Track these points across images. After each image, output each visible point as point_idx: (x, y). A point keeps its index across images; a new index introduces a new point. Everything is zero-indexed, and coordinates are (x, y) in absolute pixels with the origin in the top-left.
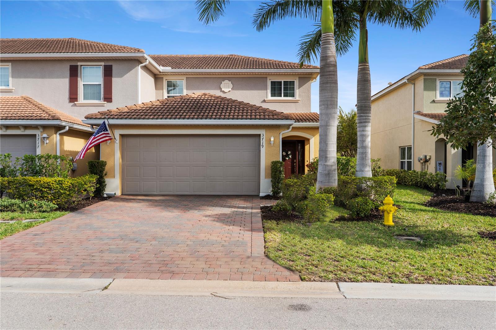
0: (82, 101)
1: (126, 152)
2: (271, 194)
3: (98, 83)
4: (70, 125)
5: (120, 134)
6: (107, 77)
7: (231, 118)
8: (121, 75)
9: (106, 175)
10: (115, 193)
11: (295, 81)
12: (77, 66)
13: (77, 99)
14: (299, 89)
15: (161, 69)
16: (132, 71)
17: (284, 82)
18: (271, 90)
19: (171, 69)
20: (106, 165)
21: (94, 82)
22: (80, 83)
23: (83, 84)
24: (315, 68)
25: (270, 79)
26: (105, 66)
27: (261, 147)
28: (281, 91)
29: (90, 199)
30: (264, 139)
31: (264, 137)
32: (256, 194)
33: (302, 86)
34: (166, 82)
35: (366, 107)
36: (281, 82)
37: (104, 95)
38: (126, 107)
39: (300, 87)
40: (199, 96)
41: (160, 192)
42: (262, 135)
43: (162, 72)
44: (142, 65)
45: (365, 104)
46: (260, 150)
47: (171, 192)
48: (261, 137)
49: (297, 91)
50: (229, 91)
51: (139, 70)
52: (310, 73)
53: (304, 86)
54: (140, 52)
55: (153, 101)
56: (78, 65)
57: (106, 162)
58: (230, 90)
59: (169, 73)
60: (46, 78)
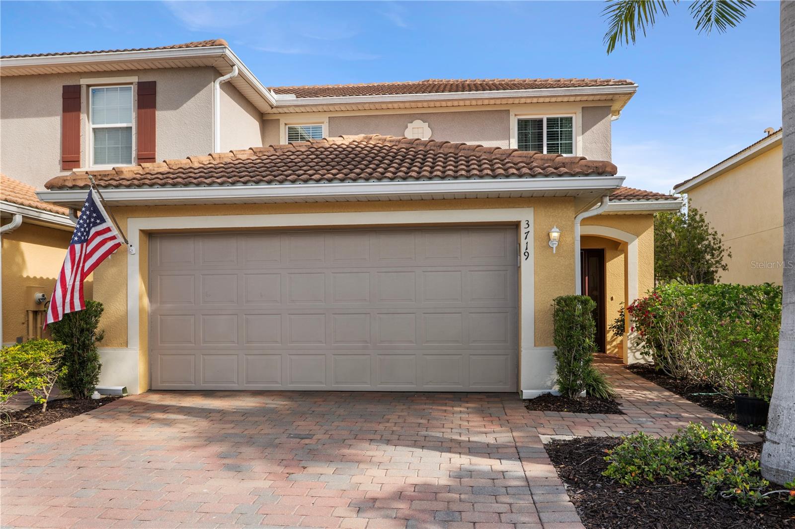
0: (89, 167)
1: (159, 277)
2: (555, 389)
3: (124, 125)
4: (26, 212)
5: (141, 231)
6: (143, 110)
7: (436, 176)
8: (175, 105)
9: (100, 339)
10: (124, 390)
11: (574, 116)
12: (79, 87)
13: (79, 161)
14: (583, 134)
15: (272, 98)
16: (201, 93)
17: (549, 120)
18: (519, 140)
19: (295, 99)
20: (103, 313)
21: (118, 123)
22: (85, 125)
23: (94, 129)
24: (622, 84)
25: (516, 115)
26: (139, 83)
27: (523, 257)
28: (541, 140)
29: (44, 410)
30: (531, 236)
31: (531, 229)
32: (508, 388)
33: (589, 129)
34: (285, 129)
36: (541, 121)
37: (138, 152)
38: (164, 161)
39: (585, 129)
40: (354, 141)
41: (248, 382)
42: (523, 225)
43: (277, 107)
44: (222, 78)
46: (520, 267)
47: (277, 382)
48: (523, 231)
49: (578, 140)
51: (217, 90)
52: (610, 97)
53: (595, 127)
54: (216, 46)
55: (236, 151)
56: (80, 85)
57: (101, 305)
59: (291, 110)
60: (13, 117)
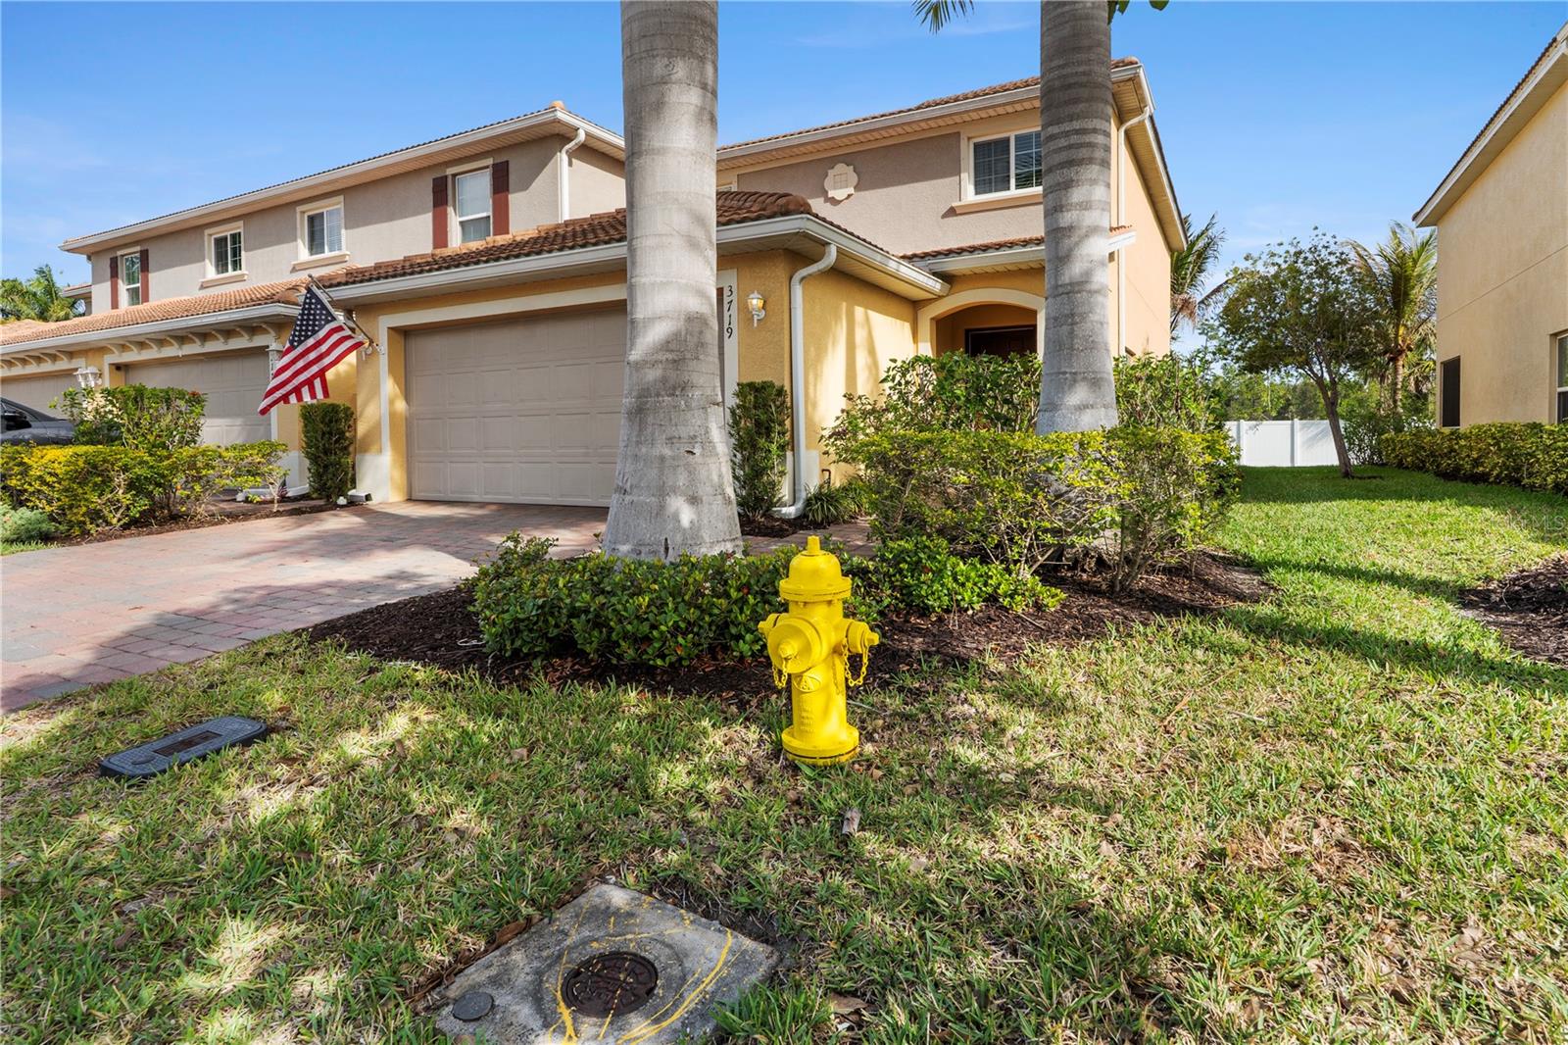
1: (415, 379)
3: (483, 215)
5: (390, 326)
6: (498, 196)
8: (526, 184)
16: (548, 166)
17: (1018, 138)
18: (976, 174)
21: (477, 213)
22: (452, 220)
23: (462, 223)
25: (968, 138)
26: (494, 166)
27: (726, 335)
28: (1008, 170)
30: (734, 305)
31: (734, 297)
35: (1070, 86)
44: (567, 147)
45: (1069, 70)
46: (724, 348)
48: (726, 300)
50: (849, 196)
51: (564, 161)
56: (448, 176)
58: (851, 190)
